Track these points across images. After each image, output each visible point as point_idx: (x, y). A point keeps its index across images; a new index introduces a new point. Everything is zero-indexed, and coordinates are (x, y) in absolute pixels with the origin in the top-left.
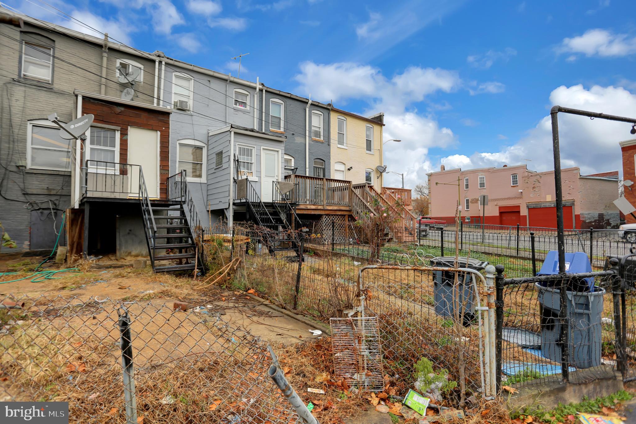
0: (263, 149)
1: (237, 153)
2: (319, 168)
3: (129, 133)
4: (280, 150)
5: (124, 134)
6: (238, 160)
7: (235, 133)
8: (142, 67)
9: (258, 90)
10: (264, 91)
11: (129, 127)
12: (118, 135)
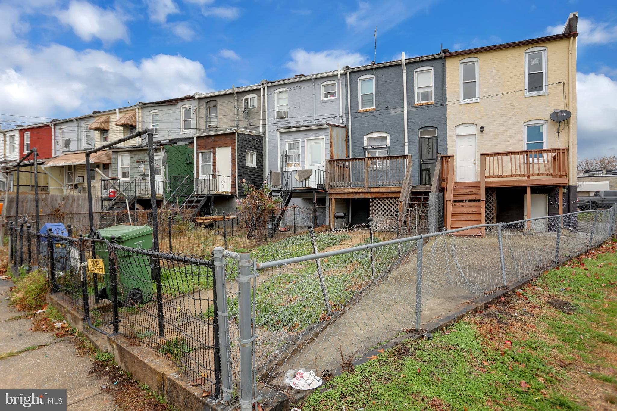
0: (308, 140)
1: (286, 147)
2: (428, 138)
3: (217, 152)
4: (324, 137)
5: (214, 153)
6: (286, 155)
7: (281, 133)
8: (256, 96)
9: (339, 76)
10: (348, 74)
11: (217, 148)
12: (212, 154)
